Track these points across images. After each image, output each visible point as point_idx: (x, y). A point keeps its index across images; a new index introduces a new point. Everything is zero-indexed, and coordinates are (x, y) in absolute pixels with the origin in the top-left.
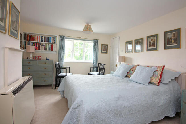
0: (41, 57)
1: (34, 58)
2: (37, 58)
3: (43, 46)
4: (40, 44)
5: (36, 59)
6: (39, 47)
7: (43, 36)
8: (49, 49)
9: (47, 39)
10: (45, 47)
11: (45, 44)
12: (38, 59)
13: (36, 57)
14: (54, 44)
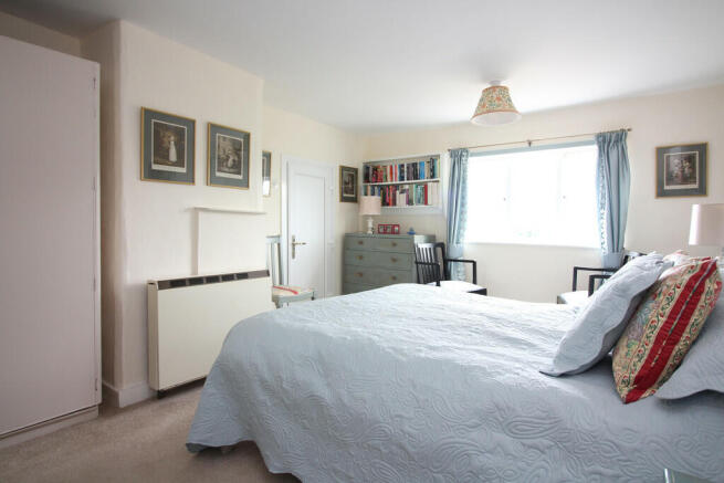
0: (398, 226)
1: (381, 230)
2: (389, 230)
3: (402, 192)
4: (396, 186)
5: (385, 233)
6: (394, 195)
7: (402, 163)
8: (419, 202)
9: (413, 171)
10: (408, 196)
11: (407, 187)
12: (393, 232)
13: (385, 227)
14: (430, 185)
